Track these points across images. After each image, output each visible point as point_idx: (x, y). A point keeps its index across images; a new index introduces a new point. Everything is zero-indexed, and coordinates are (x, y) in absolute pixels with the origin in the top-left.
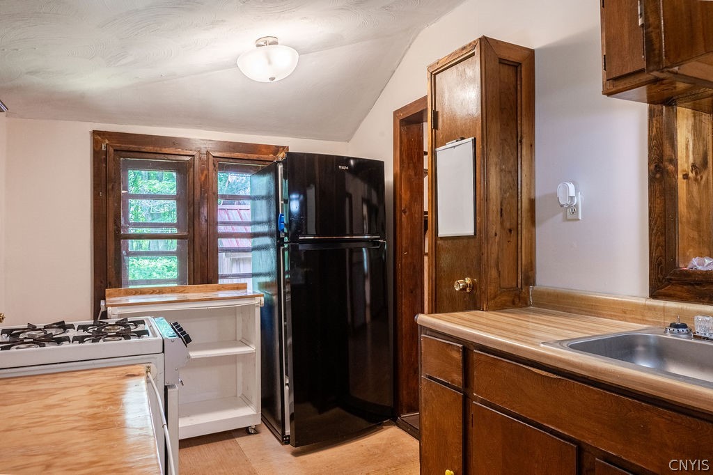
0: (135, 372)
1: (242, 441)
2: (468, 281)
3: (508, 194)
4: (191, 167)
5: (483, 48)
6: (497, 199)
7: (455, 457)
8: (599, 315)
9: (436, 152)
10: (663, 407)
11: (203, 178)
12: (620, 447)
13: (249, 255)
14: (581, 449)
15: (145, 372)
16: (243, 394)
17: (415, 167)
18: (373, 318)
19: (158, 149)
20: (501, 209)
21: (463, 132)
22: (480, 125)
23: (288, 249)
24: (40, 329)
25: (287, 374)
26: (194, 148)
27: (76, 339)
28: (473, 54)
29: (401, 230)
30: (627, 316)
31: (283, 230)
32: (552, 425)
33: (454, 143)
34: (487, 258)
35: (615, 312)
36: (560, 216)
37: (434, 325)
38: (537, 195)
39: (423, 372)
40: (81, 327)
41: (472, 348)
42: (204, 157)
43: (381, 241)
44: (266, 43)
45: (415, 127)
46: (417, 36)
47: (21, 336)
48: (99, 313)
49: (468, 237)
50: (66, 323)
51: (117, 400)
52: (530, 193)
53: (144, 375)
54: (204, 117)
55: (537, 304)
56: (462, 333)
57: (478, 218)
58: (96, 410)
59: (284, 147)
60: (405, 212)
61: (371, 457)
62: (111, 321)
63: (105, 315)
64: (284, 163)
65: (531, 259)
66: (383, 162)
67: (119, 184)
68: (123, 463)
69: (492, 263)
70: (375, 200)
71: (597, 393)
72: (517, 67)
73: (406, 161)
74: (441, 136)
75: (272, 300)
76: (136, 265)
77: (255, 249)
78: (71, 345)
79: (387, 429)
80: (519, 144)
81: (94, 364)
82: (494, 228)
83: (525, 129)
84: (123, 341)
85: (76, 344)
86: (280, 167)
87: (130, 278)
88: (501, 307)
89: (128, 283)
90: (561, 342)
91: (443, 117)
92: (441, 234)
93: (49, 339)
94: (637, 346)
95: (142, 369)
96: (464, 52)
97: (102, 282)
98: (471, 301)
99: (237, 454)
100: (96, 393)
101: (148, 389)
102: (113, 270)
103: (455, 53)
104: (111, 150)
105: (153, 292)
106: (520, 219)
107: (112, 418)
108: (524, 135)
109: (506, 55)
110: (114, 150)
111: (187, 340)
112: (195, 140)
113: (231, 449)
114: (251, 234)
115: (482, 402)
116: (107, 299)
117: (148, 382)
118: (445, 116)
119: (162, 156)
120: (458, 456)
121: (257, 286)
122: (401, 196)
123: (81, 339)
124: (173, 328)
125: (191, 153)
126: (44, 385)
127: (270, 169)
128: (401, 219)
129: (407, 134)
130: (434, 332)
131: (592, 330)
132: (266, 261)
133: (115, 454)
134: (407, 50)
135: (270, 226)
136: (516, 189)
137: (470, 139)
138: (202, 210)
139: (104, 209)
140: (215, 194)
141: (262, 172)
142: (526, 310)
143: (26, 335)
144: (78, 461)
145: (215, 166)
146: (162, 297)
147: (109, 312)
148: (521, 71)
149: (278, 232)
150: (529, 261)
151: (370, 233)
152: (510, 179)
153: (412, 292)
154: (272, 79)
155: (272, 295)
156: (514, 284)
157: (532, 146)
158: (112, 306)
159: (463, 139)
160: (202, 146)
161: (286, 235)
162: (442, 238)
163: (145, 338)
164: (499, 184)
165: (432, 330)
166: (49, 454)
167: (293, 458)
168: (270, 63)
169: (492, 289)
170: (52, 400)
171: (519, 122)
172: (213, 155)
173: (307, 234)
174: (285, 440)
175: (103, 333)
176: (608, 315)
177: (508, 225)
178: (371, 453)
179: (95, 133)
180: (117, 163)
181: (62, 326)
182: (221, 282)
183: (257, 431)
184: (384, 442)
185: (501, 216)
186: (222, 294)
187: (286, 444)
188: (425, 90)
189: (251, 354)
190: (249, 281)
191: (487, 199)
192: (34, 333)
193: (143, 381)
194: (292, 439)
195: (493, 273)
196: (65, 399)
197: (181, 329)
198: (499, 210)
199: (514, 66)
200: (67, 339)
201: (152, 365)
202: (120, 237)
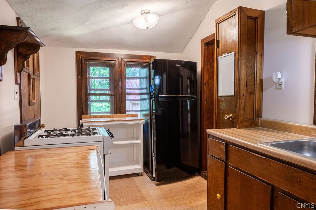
0: (93, 148)
1: (136, 179)
2: (231, 115)
3: (250, 77)
4: (115, 66)
5: (240, 11)
6: (245, 79)
7: (221, 189)
8: (289, 132)
9: (218, 58)
10: (307, 172)
11: (120, 70)
12: (289, 188)
13: (139, 102)
14: (273, 188)
15: (96, 148)
16: (136, 160)
17: (210, 64)
18: (191, 130)
19: (102, 58)
20: (247, 84)
21: (230, 50)
22: (237, 47)
23: (154, 100)
24: (58, 131)
25: (154, 152)
26: (116, 57)
27: (71, 135)
28: (235, 15)
29: (204, 92)
30: (303, 132)
31: (152, 92)
32: (261, 178)
33: (226, 55)
34: (239, 106)
35: (297, 131)
36: (274, 87)
37: (214, 134)
38: (264, 77)
39: (209, 153)
40: (73, 130)
41: (229, 144)
42: (120, 61)
43: (195, 97)
44: (145, 12)
45: (211, 47)
46: (212, 5)
47: (52, 133)
48: (80, 125)
49: (231, 96)
50: (67, 129)
51: (85, 158)
52: (261, 76)
53: (95, 149)
54: (120, 45)
55: (262, 126)
56: (225, 137)
57: (235, 88)
58: (78, 161)
59: (153, 56)
60: (206, 84)
61: (188, 188)
62: (84, 128)
63: (82, 126)
64: (153, 63)
65: (260, 106)
66: (196, 62)
67: (87, 73)
68: (87, 179)
69: (242, 107)
70: (193, 78)
71: (280, 165)
72: (256, 19)
73: (206, 62)
74: (220, 52)
75: (148, 121)
76: (95, 105)
77: (141, 100)
78: (69, 137)
79: (196, 177)
80: (256, 54)
81: (78, 144)
82: (243, 92)
83: (259, 48)
84: (88, 136)
85: (71, 137)
86: (151, 65)
87: (92, 111)
88: (245, 127)
89: (91, 113)
90: (267, 143)
91: (221, 43)
92: (219, 95)
93: (61, 134)
94: (305, 146)
95: (95, 147)
96: (231, 13)
97: (80, 113)
98: (232, 124)
99: (133, 183)
100: (79, 155)
101: (97, 155)
102: (85, 108)
103: (227, 14)
104: (83, 59)
105: (100, 117)
106: (255, 88)
107: (84, 164)
108: (258, 51)
109: (250, 14)
110: (85, 59)
111: (112, 137)
112: (116, 54)
113: (131, 181)
114: (140, 93)
115: (233, 167)
116: (83, 119)
117: (97, 152)
118: (222, 42)
119: (103, 61)
120: (222, 189)
121: (142, 115)
122: (204, 77)
123: (73, 135)
124: (107, 132)
125: (115, 60)
126: (60, 151)
127: (147, 66)
128: (204, 88)
129: (207, 49)
130: (214, 137)
131: (284, 138)
132: (145, 105)
133: (84, 176)
134: (207, 12)
135: (147, 90)
136: (254, 74)
137: (233, 53)
138: (119, 83)
139: (81, 83)
140: (125, 76)
141: (144, 67)
142: (257, 129)
143: (53, 133)
144: (72, 178)
145: (124, 65)
146: (104, 119)
147: (83, 125)
148: (258, 21)
149: (150, 93)
150: (259, 107)
151: (190, 94)
152: (251, 70)
153: (208, 119)
154: (148, 28)
155: (148, 119)
156: (252, 117)
157: (262, 55)
158: (85, 122)
159: (230, 53)
160: (119, 57)
161: (154, 94)
162: (220, 96)
163: (96, 135)
164: (246, 73)
165: (213, 136)
166: (62, 175)
167: (156, 186)
168: (146, 21)
169: (241, 119)
170: (63, 157)
171: (256, 44)
172: (124, 60)
173: (163, 94)
174: (153, 179)
175: (81, 133)
176: (294, 132)
177: (249, 91)
178: (189, 186)
179: (77, 52)
180: (86, 65)
181: (66, 130)
182: (127, 113)
183: (142, 175)
184: (195, 182)
185: (247, 87)
186: (128, 119)
187: (153, 180)
188: (214, 31)
189: (139, 143)
190: (139, 113)
191: (240, 79)
192: (56, 132)
193: (95, 151)
194: (156, 179)
195: (242, 112)
196: (67, 157)
197: (110, 132)
198: (246, 84)
199: (255, 19)
200: (68, 135)
201: (99, 146)
202: (87, 95)
